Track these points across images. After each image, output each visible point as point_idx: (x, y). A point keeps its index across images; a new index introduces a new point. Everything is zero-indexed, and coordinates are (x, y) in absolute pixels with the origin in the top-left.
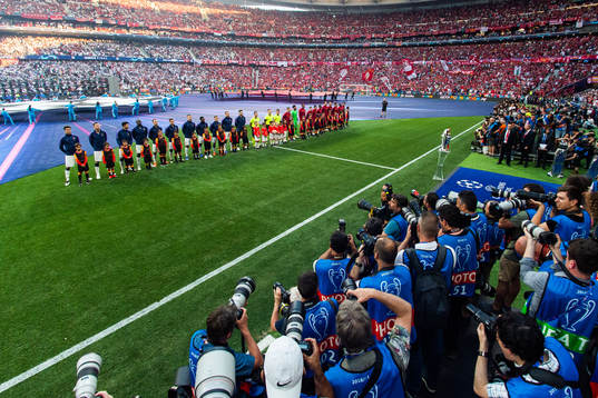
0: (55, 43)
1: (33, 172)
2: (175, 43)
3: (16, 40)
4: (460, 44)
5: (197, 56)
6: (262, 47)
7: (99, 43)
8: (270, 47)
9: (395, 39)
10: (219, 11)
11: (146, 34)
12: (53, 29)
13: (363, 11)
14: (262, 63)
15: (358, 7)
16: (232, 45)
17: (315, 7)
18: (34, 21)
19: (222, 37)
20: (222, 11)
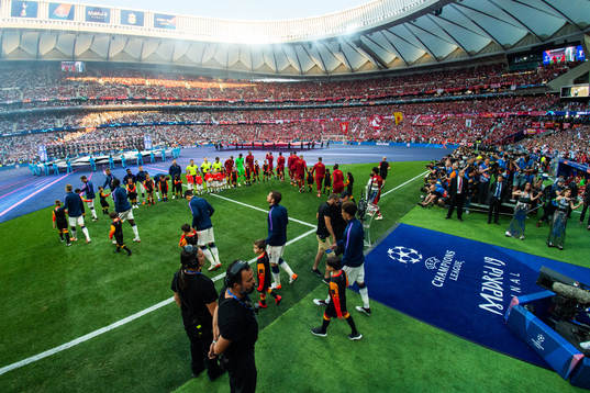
0: (120, 115)
2: (201, 110)
3: (96, 115)
5: (216, 119)
6: (265, 109)
7: (149, 113)
8: (270, 109)
9: (369, 100)
10: (232, 85)
11: (180, 104)
12: (120, 106)
13: (342, 79)
14: (264, 121)
15: (339, 76)
16: (242, 109)
17: (305, 78)
18: (107, 102)
19: (235, 103)
20: (236, 85)
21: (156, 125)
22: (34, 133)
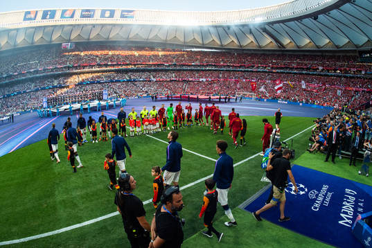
0: (90, 76)
2: (143, 71)
3: (76, 76)
4: (309, 74)
5: (154, 77)
6: (192, 70)
7: (109, 74)
8: (195, 70)
9: (272, 68)
10: (169, 53)
11: (130, 67)
12: (91, 69)
13: (253, 52)
14: (191, 79)
15: (250, 50)
16: (174, 70)
17: (224, 49)
18: (84, 67)
19: (169, 66)
20: (171, 53)
21: (112, 82)
22: (42, 89)
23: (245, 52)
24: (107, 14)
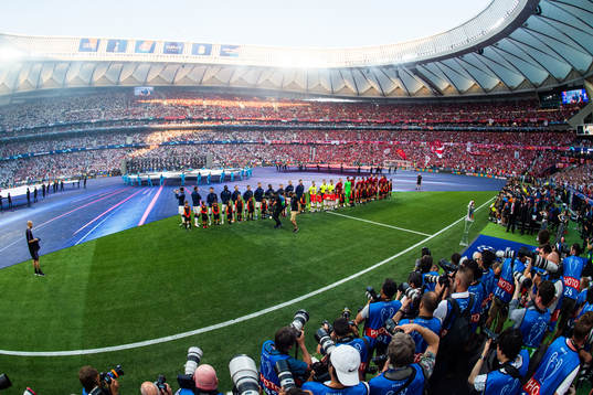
0: (179, 133)
1: (159, 218)
2: (253, 129)
3: (159, 133)
4: (476, 131)
5: (268, 138)
6: (319, 129)
7: (204, 132)
8: (325, 129)
9: (427, 124)
10: (286, 105)
11: (234, 124)
12: (179, 125)
13: (401, 102)
14: (319, 142)
15: (396, 99)
16: (295, 129)
17: (362, 98)
18: (169, 121)
19: (288, 123)
20: (289, 105)
21: (210, 143)
22: (110, 148)
23: (390, 102)
24: (202, 50)
